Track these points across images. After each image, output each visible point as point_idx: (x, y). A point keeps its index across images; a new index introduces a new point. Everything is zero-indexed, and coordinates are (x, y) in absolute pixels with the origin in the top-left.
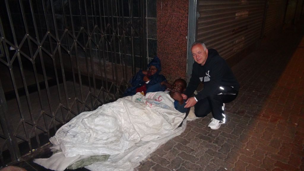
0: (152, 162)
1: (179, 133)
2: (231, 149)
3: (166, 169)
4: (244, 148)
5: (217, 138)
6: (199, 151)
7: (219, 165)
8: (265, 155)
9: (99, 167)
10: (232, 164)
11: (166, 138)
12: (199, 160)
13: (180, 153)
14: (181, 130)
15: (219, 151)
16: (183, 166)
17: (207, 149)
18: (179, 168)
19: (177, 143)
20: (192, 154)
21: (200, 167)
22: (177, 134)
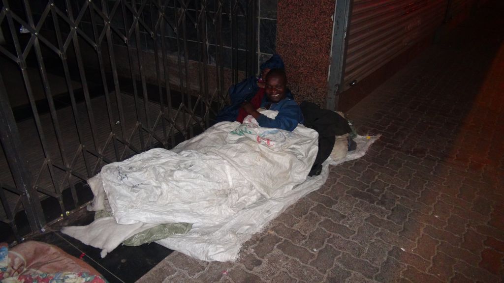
0: (275, 236)
1: (317, 186)
2: (408, 214)
3: (301, 248)
4: (430, 213)
5: (383, 196)
6: (354, 218)
7: (390, 243)
8: (467, 227)
9: (180, 243)
10: (412, 242)
11: (296, 195)
12: (356, 233)
13: (322, 221)
14: (320, 180)
15: (388, 218)
16: (329, 244)
17: (368, 215)
18: (324, 247)
19: (316, 204)
20: (343, 222)
21: (360, 246)
22: (314, 187)
